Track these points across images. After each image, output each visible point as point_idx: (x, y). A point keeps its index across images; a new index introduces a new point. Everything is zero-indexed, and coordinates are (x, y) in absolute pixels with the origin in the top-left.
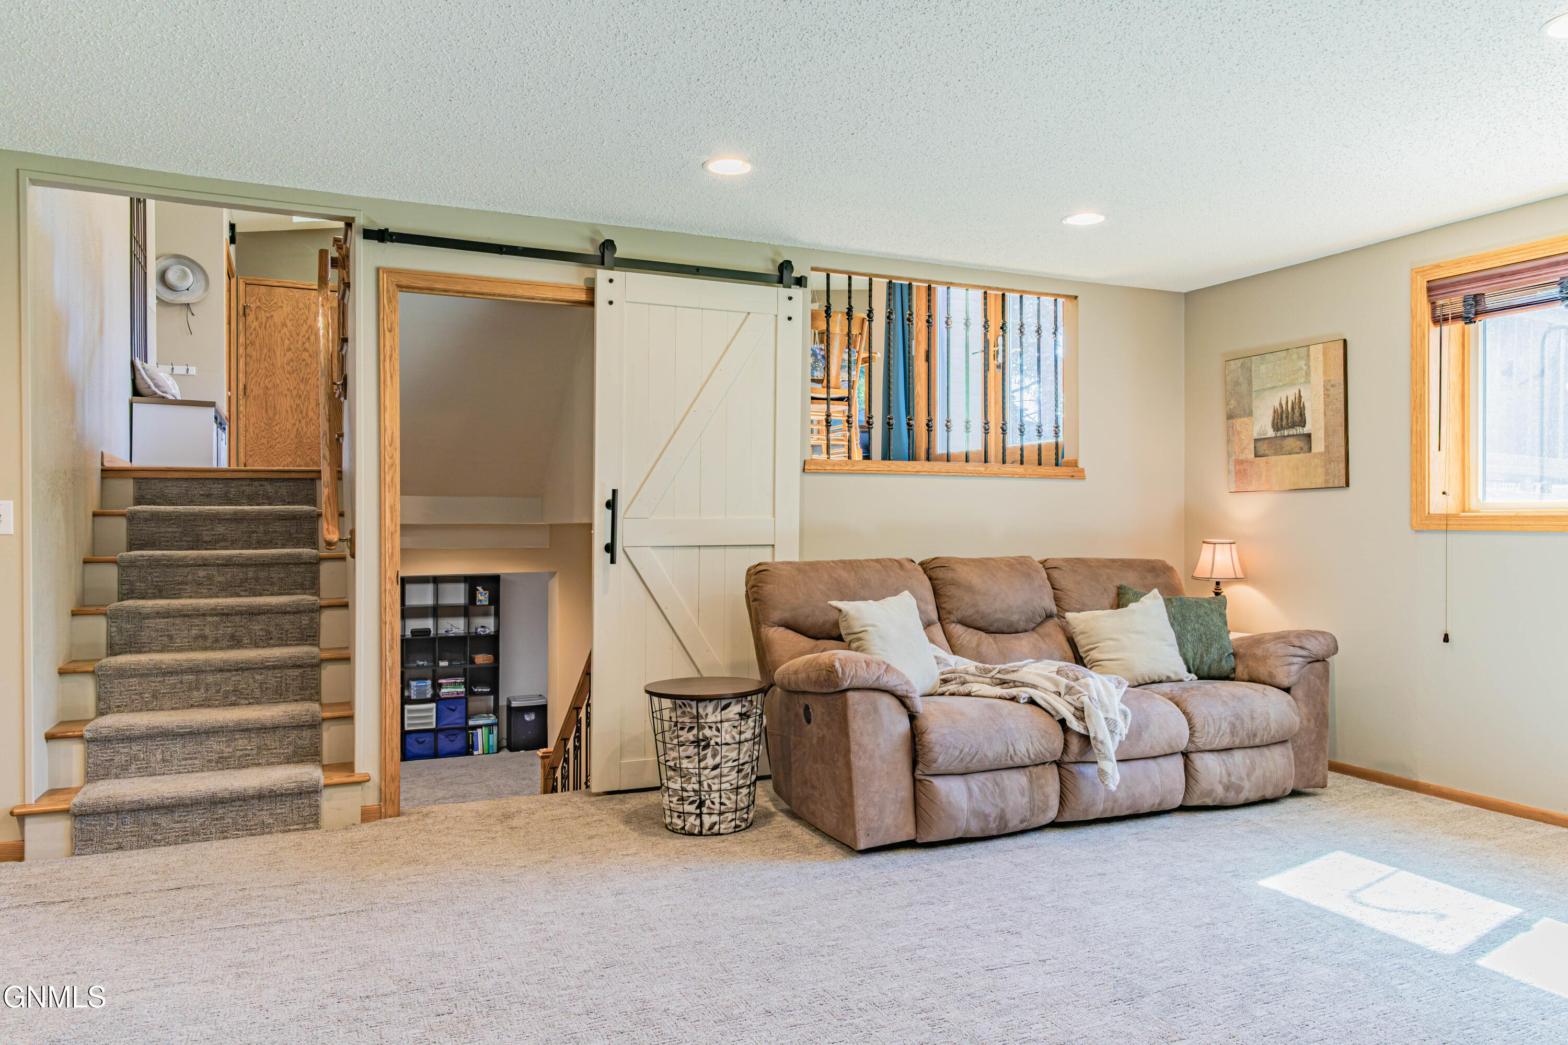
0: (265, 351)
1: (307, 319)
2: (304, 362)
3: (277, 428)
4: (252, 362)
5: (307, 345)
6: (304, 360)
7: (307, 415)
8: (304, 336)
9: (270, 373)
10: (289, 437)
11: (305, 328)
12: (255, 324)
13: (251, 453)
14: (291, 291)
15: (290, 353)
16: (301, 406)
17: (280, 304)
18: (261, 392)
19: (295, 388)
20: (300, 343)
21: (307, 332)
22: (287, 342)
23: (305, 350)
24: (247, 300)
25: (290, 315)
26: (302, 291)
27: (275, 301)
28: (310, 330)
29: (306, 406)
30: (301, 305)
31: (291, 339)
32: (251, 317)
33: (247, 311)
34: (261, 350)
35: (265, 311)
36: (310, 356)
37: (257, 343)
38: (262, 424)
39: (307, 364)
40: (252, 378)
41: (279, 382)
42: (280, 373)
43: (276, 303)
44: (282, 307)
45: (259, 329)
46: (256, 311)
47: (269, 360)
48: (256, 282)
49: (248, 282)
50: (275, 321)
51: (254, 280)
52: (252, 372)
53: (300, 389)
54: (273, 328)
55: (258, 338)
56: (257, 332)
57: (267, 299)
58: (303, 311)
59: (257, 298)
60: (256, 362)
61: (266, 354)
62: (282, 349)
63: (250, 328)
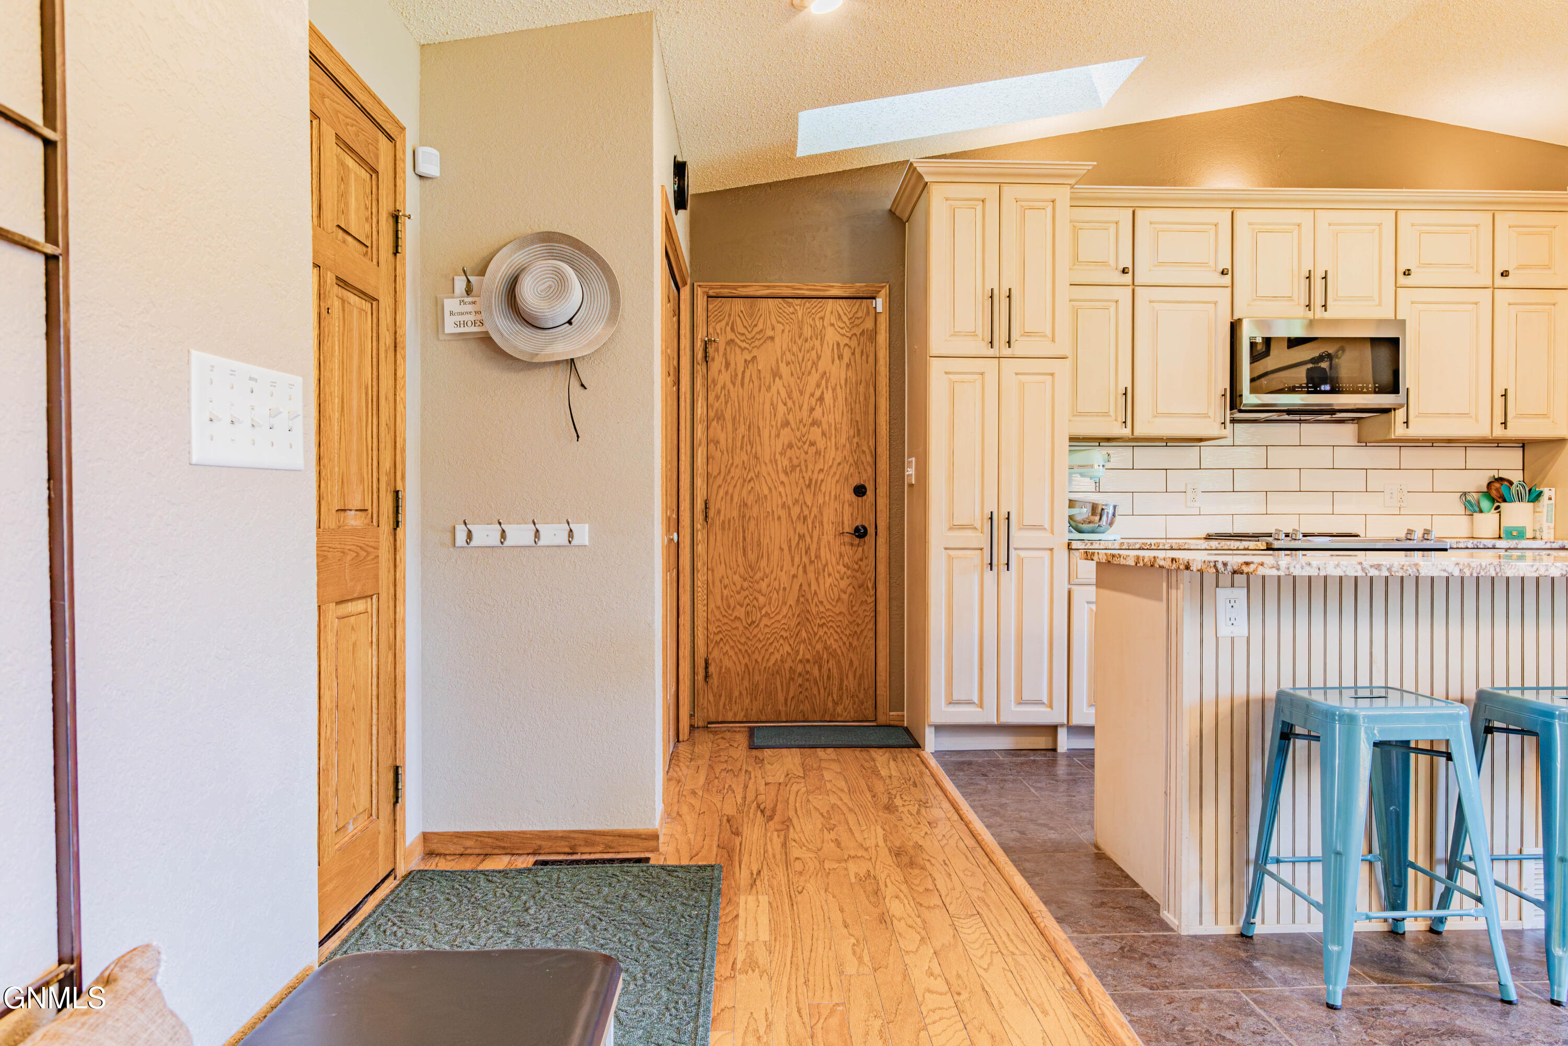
0: (742, 429)
1: (819, 357)
2: (814, 448)
3: (763, 585)
4: (718, 454)
5: (818, 413)
6: (812, 444)
7: (818, 557)
8: (812, 395)
9: (752, 474)
10: (785, 603)
11: (815, 377)
12: (725, 377)
13: (718, 638)
14: (790, 305)
15: (787, 430)
16: (808, 540)
17: (769, 333)
18: (735, 514)
19: (797, 501)
20: (805, 407)
21: (818, 385)
22: (781, 409)
23: (815, 423)
24: (711, 330)
25: (788, 353)
26: (808, 303)
27: (760, 326)
28: (824, 382)
29: (815, 539)
30: (807, 332)
31: (790, 403)
32: (717, 363)
33: (711, 350)
34: (735, 430)
35: (743, 349)
36: (824, 434)
37: (728, 416)
38: (736, 578)
39: (818, 453)
40: (720, 486)
41: (766, 492)
42: (769, 474)
43: (761, 331)
44: (772, 338)
45: (731, 386)
46: (725, 349)
47: (749, 447)
48: (725, 292)
49: (711, 293)
50: (759, 368)
51: (723, 287)
52: (719, 473)
53: (805, 503)
54: (756, 383)
55: (729, 405)
56: (729, 392)
57: (746, 324)
58: (812, 344)
59: (727, 324)
60: (725, 452)
61: (743, 437)
62: (774, 423)
63: (715, 385)
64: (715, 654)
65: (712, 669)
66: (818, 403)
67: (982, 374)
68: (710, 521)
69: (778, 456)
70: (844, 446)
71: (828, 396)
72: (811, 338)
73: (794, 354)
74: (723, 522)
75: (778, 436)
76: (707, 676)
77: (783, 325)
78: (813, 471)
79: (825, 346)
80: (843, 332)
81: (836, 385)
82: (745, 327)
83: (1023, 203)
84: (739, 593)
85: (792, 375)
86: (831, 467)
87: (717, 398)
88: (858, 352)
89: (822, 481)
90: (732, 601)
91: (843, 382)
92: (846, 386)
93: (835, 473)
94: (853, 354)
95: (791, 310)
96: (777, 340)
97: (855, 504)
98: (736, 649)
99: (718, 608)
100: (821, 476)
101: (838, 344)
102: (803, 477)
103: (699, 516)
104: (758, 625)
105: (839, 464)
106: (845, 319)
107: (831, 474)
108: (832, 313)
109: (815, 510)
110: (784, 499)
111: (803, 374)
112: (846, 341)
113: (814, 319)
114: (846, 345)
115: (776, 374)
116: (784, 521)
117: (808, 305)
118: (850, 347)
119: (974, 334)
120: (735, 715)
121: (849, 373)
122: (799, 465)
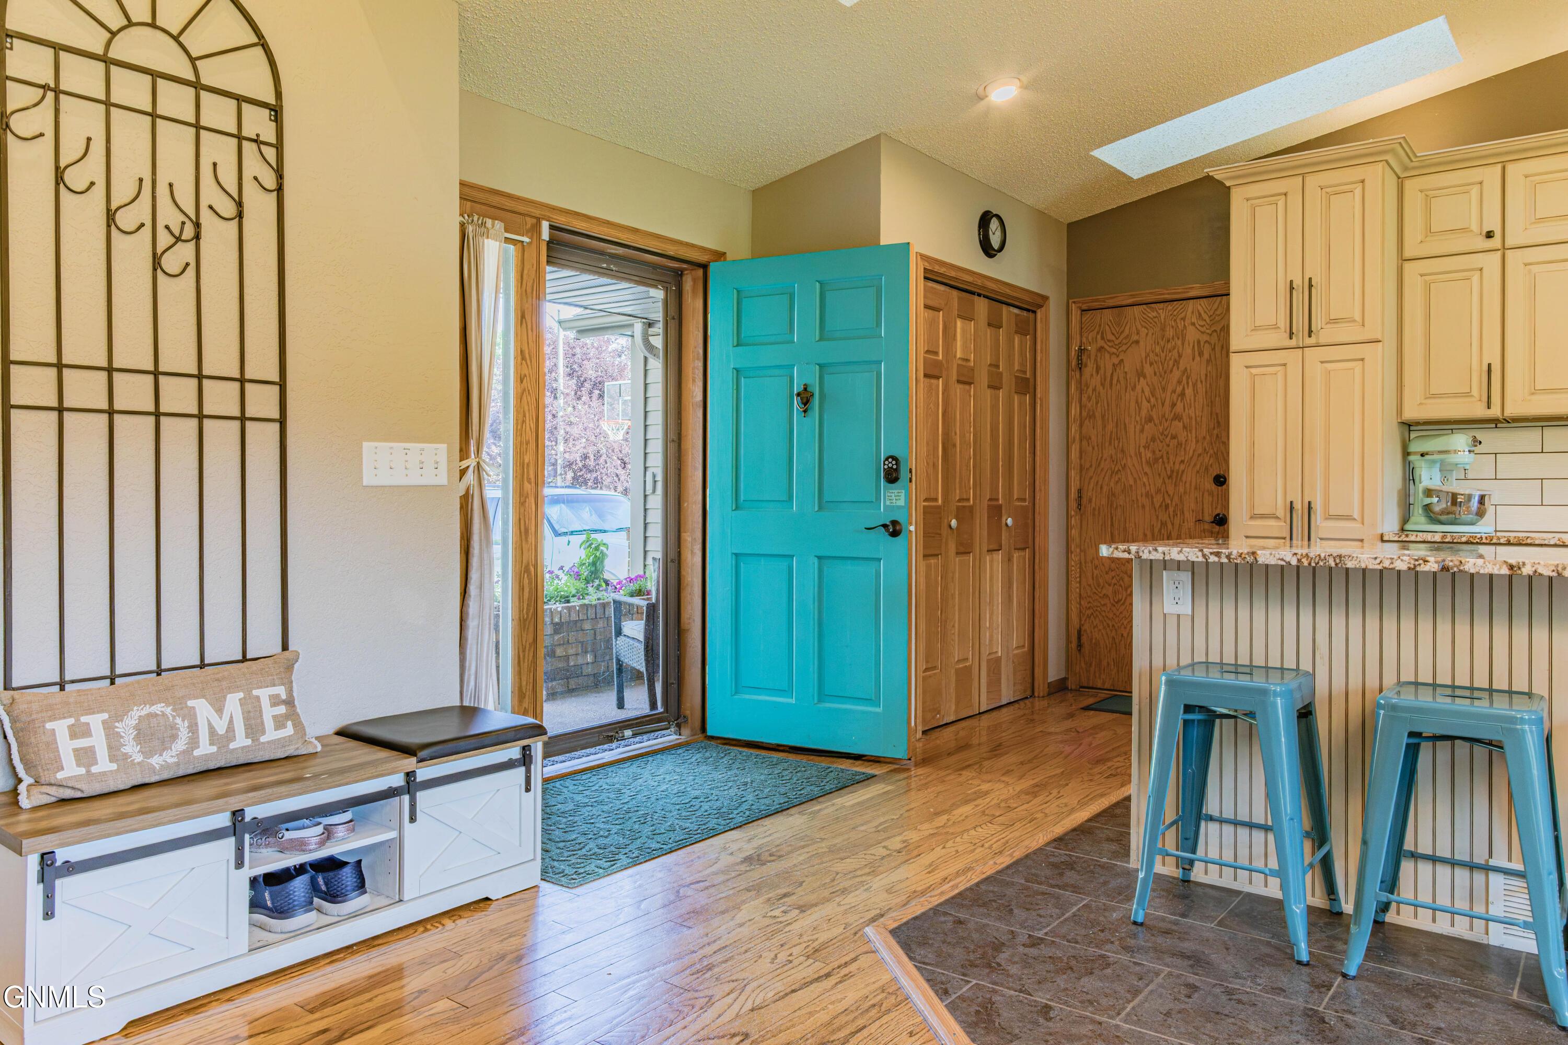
0: (1110, 426)
1: (1180, 356)
2: (1175, 441)
4: (1090, 448)
5: (1180, 406)
6: (1174, 437)
8: (1174, 391)
9: (1119, 466)
11: (1177, 374)
12: (1095, 381)
13: (1089, 612)
14: (1153, 310)
15: (1151, 425)
16: (1170, 526)
17: (1135, 338)
18: (1104, 502)
19: (1159, 490)
20: (1167, 403)
21: (1179, 382)
22: (1145, 405)
23: (1178, 417)
24: (1084, 340)
25: (1151, 355)
26: (1170, 307)
27: (1127, 332)
28: (1184, 378)
29: (1177, 527)
30: (1170, 333)
31: (1152, 400)
32: (1089, 369)
33: (1084, 358)
34: (1104, 427)
35: (1111, 355)
36: (1185, 427)
37: (1098, 415)
39: (1180, 444)
40: (1091, 478)
41: (1131, 482)
42: (1134, 465)
43: (1128, 336)
44: (1137, 342)
45: (1101, 388)
46: (1096, 356)
47: (1116, 442)
48: (1096, 305)
49: (1084, 307)
50: (1126, 370)
51: (1093, 301)
52: (1091, 466)
53: (1167, 492)
54: (1122, 382)
55: (1099, 405)
56: (1099, 393)
57: (1114, 332)
58: (1173, 343)
59: (1098, 333)
60: (1096, 448)
61: (1112, 432)
62: (1138, 418)
63: (1087, 388)
64: (1086, 627)
65: (1084, 639)
66: (1180, 398)
67: (1285, 365)
68: (1083, 508)
69: (1142, 450)
70: (1204, 438)
71: (1189, 392)
72: (1173, 338)
73: (1157, 355)
74: (1094, 509)
75: (1142, 431)
76: (1080, 646)
77: (1147, 329)
78: (1174, 463)
79: (1186, 343)
80: (1203, 329)
81: (1197, 380)
82: (1113, 334)
83: (1328, 190)
84: (1107, 573)
85: (1155, 374)
86: (1192, 458)
87: (1089, 399)
88: (1218, 349)
89: (1183, 472)
90: (1101, 581)
91: (1203, 378)
92: (1206, 381)
93: (1195, 465)
94: (1214, 349)
95: (1155, 314)
96: (1142, 343)
97: (1215, 493)
98: (1105, 624)
99: (1090, 586)
100: (1182, 467)
101: (1199, 342)
102: (1165, 468)
103: (1073, 505)
104: (1123, 604)
105: (1199, 455)
106: (1205, 316)
107: (1192, 464)
108: (1193, 312)
109: (1176, 499)
110: (1148, 488)
111: (1165, 373)
112: (1206, 337)
113: (1175, 320)
114: (1206, 342)
115: (1141, 374)
116: (1147, 509)
117: (1170, 308)
118: (1209, 343)
119: (1276, 327)
120: (1104, 683)
121: (1209, 368)
122: (1162, 457)
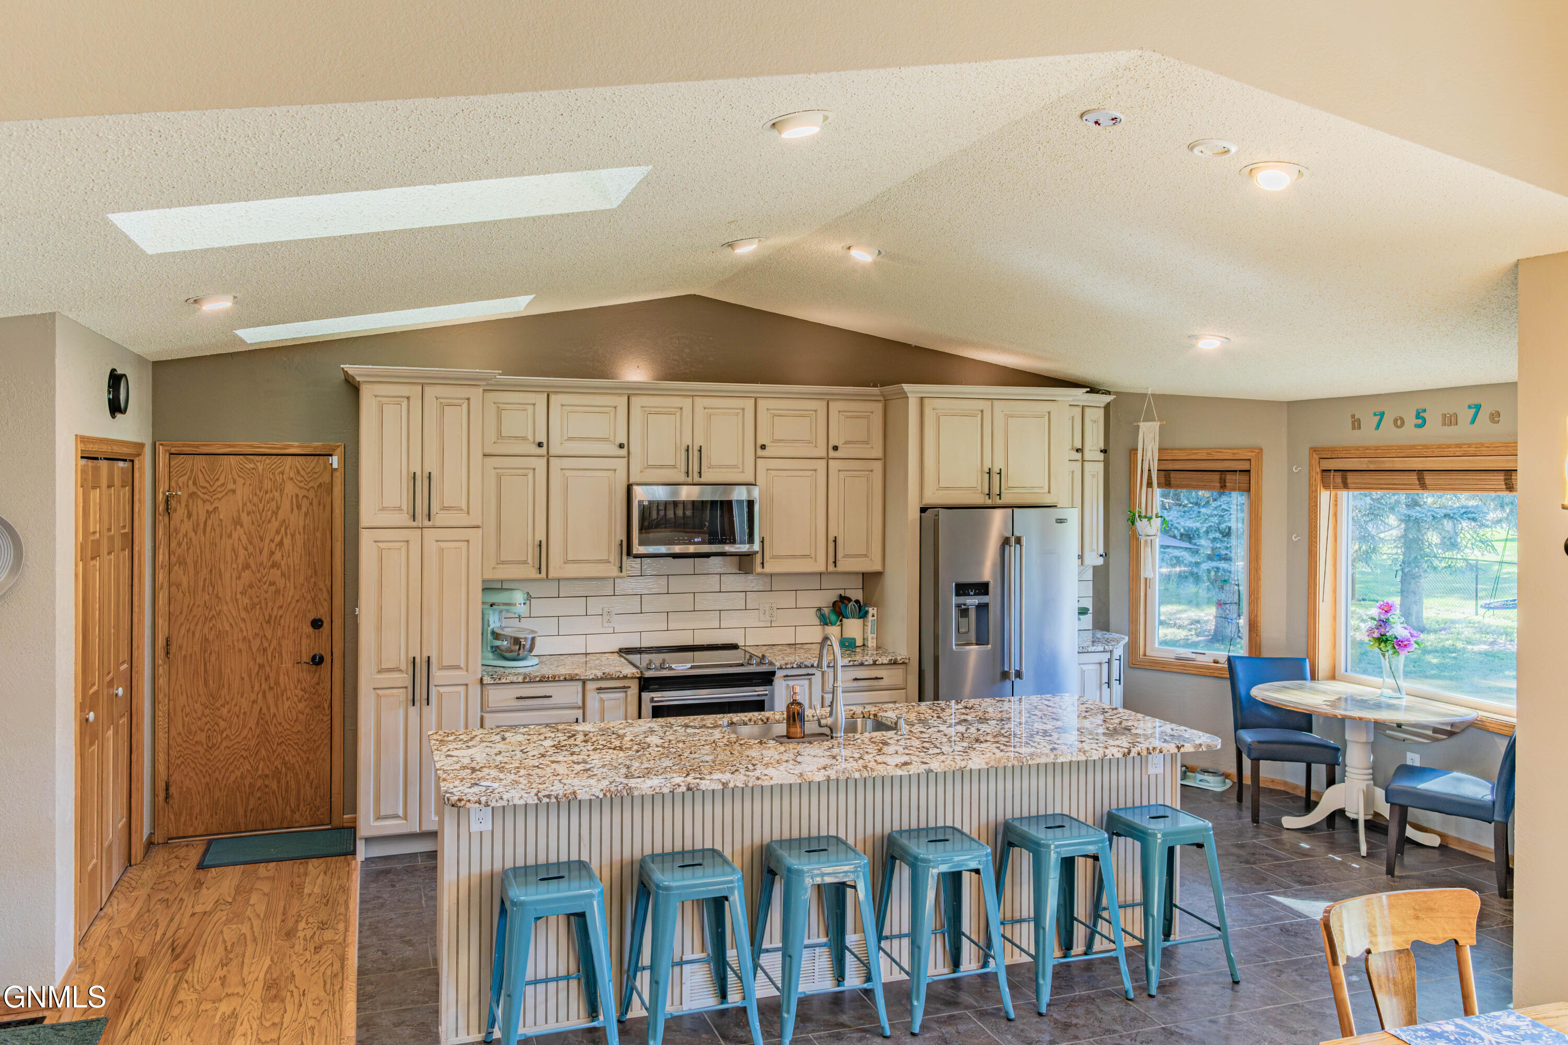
0: (204, 573)
1: (278, 508)
2: (273, 588)
3: (224, 711)
4: (180, 595)
5: (277, 556)
6: (272, 584)
7: (277, 683)
8: (272, 541)
9: (214, 612)
10: (244, 726)
11: (275, 524)
12: (187, 526)
13: (179, 761)
14: (251, 461)
15: (248, 572)
16: (268, 669)
17: (231, 486)
18: (197, 648)
19: (257, 635)
20: (266, 551)
21: (278, 532)
22: (242, 552)
23: (275, 565)
24: (173, 484)
25: (249, 504)
26: (268, 460)
27: (222, 480)
28: (283, 529)
29: (275, 668)
30: (267, 485)
31: (250, 548)
32: (180, 513)
33: (173, 503)
34: (197, 573)
35: (204, 502)
36: (283, 575)
37: (189, 560)
38: (198, 706)
40: (181, 625)
41: (228, 628)
42: (230, 612)
43: (223, 484)
44: (234, 491)
45: (193, 534)
46: (187, 501)
47: (211, 589)
48: (186, 450)
49: (173, 450)
50: (221, 517)
51: (184, 446)
52: (181, 613)
53: (265, 636)
54: (218, 531)
55: (191, 551)
56: (191, 539)
57: (208, 478)
58: (271, 495)
59: (189, 478)
60: (187, 594)
61: (205, 580)
62: (235, 566)
63: (176, 534)
64: (175, 777)
65: (173, 789)
66: (278, 548)
67: (407, 541)
68: (171, 656)
69: (239, 596)
70: (302, 585)
71: (287, 542)
72: (271, 491)
73: (254, 505)
74: (185, 657)
75: (239, 578)
76: (168, 797)
77: (244, 479)
78: (272, 609)
79: (285, 496)
80: (302, 485)
81: (295, 531)
82: (208, 482)
83: (442, 401)
84: (200, 719)
85: (253, 523)
86: (290, 603)
87: (180, 544)
88: (315, 503)
89: (281, 617)
90: (193, 728)
91: (301, 530)
92: (304, 533)
93: (293, 610)
94: (311, 504)
95: (252, 466)
96: (239, 492)
97: (313, 636)
98: (198, 771)
99: (180, 734)
100: (281, 612)
101: (297, 496)
102: (264, 615)
103: (160, 652)
104: (218, 748)
105: (298, 601)
106: (302, 473)
107: (291, 609)
108: (291, 468)
109: (274, 643)
110: (245, 634)
111: (263, 522)
112: (305, 493)
113: (273, 474)
114: (304, 496)
115: (237, 522)
116: (244, 654)
117: (268, 461)
118: (307, 497)
119: (400, 509)
120: (195, 829)
121: (307, 521)
122: (260, 602)
